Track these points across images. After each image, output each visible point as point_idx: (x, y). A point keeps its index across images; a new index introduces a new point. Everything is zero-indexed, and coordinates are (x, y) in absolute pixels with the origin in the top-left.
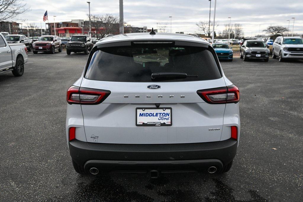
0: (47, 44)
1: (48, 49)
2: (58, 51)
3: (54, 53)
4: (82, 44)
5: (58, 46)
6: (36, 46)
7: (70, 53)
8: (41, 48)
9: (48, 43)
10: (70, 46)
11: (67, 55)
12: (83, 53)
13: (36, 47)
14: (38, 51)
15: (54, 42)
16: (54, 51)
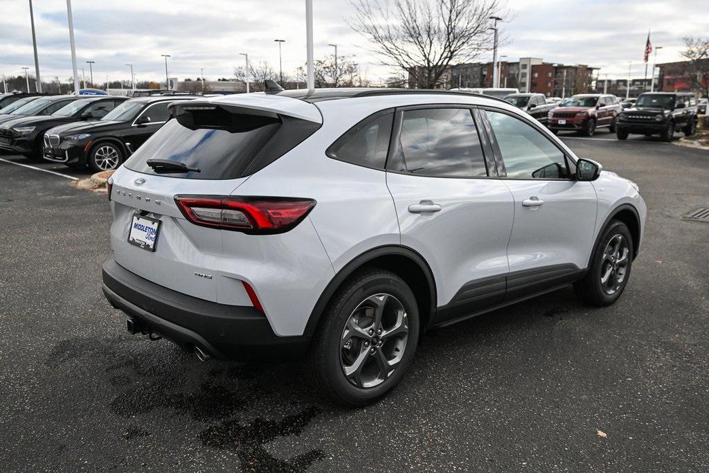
0: (578, 115)
1: (578, 125)
2: (608, 130)
3: (591, 134)
4: (655, 114)
5: (610, 117)
6: (554, 119)
7: (627, 135)
8: (563, 122)
9: (579, 112)
10: (626, 120)
11: (617, 140)
12: (657, 137)
13: (553, 121)
14: (558, 130)
15: (597, 108)
16: (593, 130)
